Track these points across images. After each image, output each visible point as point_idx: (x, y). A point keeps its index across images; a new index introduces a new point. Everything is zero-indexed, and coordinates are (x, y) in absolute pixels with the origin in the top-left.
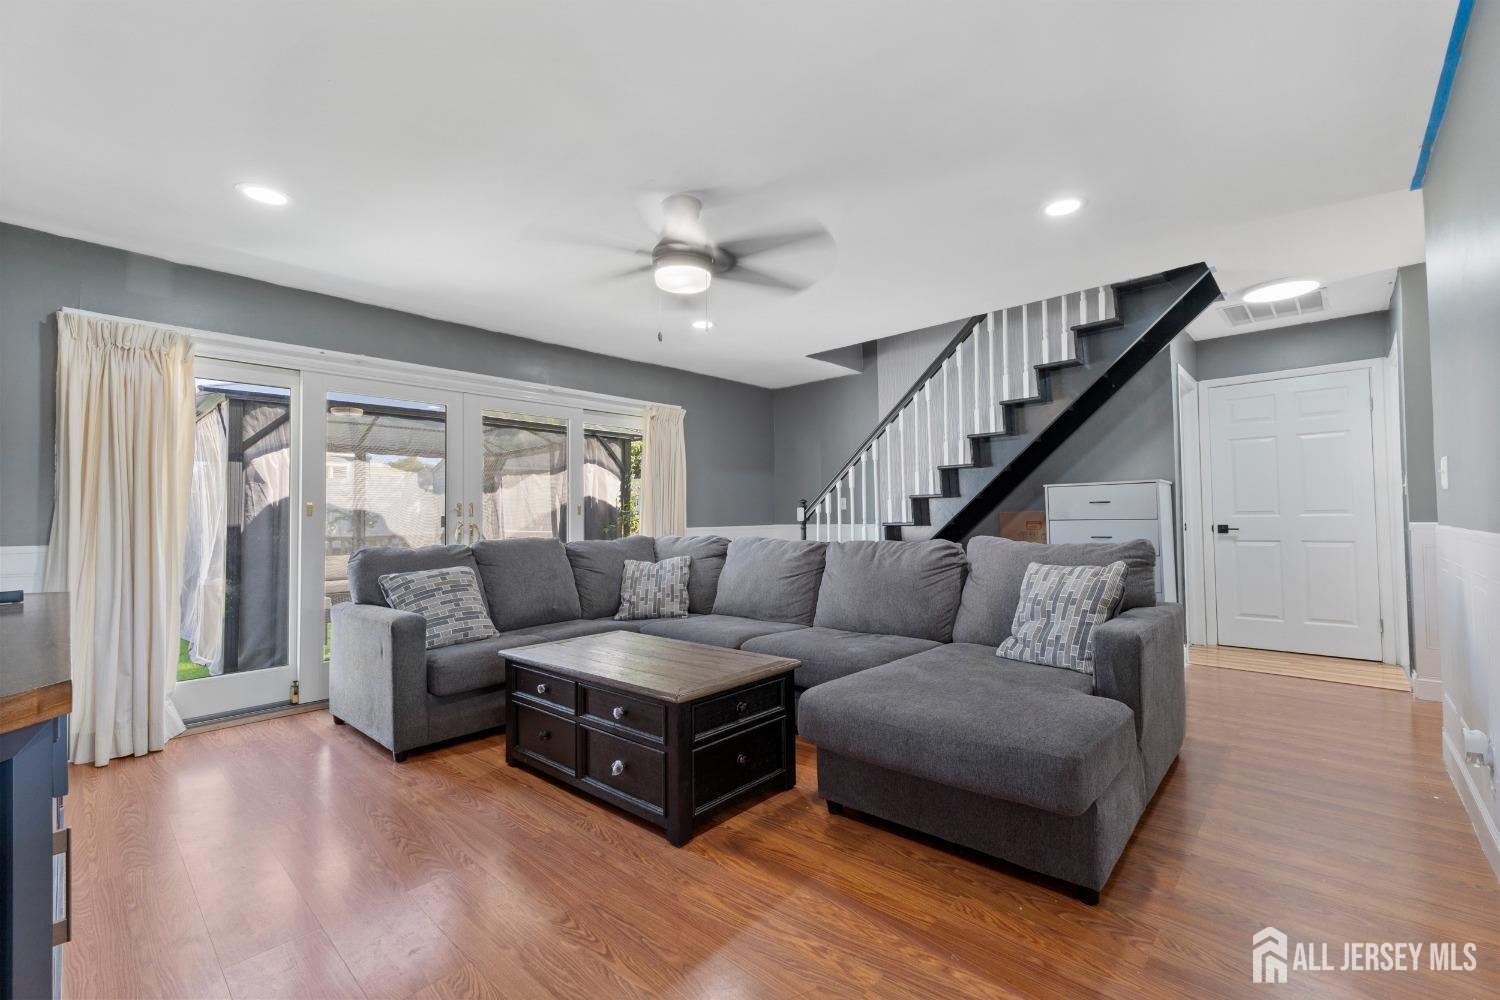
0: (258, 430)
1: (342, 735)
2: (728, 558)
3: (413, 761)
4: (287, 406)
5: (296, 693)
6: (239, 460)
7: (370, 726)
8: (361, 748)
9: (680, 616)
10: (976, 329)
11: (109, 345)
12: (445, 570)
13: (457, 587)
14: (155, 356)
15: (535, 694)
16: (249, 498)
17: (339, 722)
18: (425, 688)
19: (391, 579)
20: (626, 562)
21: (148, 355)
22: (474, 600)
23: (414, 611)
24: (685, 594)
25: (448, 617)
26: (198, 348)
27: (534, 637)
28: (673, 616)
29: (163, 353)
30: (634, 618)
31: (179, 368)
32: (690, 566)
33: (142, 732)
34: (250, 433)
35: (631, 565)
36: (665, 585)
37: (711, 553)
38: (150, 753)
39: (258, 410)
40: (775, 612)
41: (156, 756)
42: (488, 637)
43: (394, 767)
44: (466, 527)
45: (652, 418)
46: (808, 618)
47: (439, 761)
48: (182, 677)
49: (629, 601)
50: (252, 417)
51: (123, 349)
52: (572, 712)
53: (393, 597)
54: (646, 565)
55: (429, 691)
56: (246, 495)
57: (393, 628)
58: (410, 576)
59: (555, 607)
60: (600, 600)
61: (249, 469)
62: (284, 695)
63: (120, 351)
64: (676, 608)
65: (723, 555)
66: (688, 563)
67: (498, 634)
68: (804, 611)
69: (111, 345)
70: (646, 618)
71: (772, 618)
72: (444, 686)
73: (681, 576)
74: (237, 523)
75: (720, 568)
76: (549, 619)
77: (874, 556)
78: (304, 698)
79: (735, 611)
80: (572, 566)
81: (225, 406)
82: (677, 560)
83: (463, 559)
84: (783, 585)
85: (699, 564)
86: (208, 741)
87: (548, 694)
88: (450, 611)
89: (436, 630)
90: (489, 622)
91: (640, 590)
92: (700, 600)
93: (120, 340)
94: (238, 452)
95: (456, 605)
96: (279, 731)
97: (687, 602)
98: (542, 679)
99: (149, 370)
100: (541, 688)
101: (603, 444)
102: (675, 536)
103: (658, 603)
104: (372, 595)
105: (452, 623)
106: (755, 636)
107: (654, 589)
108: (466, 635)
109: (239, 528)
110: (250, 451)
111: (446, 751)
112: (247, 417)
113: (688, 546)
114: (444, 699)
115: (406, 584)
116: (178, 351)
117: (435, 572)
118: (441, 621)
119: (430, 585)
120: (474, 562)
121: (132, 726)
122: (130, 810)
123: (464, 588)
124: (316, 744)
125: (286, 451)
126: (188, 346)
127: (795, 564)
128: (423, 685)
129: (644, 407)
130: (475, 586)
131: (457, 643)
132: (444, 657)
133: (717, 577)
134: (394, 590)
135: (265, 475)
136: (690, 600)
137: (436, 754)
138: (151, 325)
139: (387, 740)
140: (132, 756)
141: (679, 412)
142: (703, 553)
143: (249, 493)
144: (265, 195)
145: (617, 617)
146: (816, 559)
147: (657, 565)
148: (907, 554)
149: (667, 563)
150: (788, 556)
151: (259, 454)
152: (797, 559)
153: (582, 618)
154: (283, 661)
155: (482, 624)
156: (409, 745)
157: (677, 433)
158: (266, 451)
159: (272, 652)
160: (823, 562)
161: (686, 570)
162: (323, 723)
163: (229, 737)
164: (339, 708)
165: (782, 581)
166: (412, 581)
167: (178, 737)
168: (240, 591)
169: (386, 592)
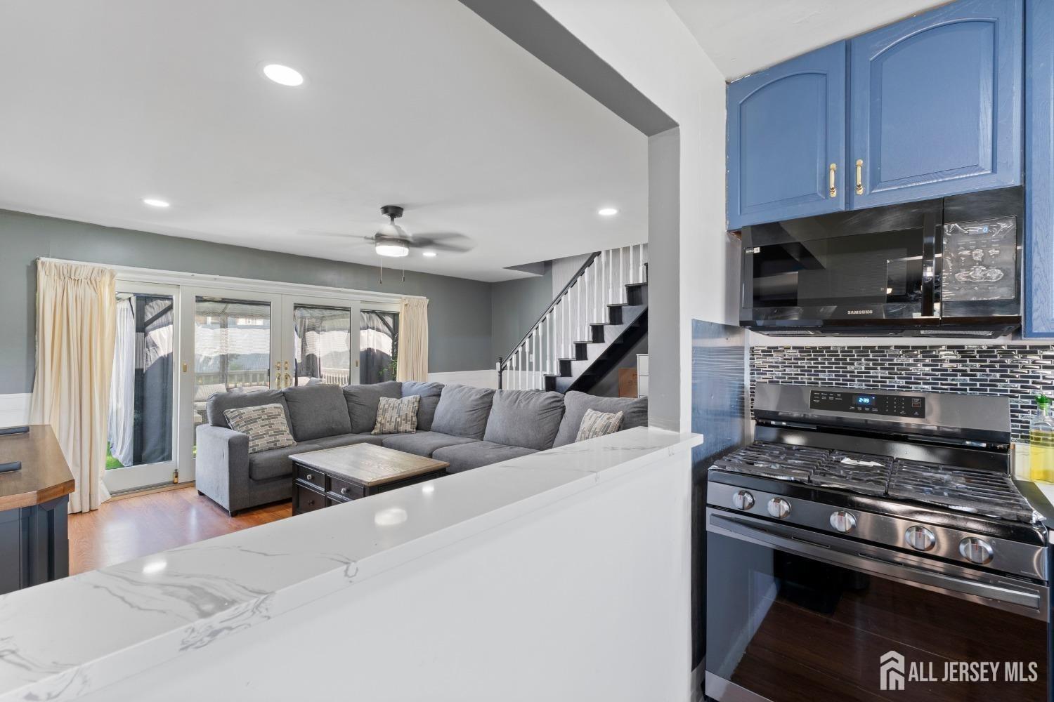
0: (154, 315)
1: (202, 502)
2: (441, 397)
3: (240, 516)
4: (172, 299)
5: (177, 477)
6: (142, 332)
7: (217, 497)
8: (212, 509)
9: (410, 432)
10: (596, 260)
11: (67, 278)
12: (264, 406)
13: (271, 417)
14: (93, 282)
15: (306, 479)
16: (149, 357)
17: (201, 494)
18: (248, 477)
19: (231, 412)
20: (381, 398)
21: (89, 283)
22: (282, 423)
23: (243, 432)
24: (415, 419)
25: (264, 434)
26: (119, 275)
27: (316, 446)
28: (406, 432)
29: (98, 281)
30: (383, 433)
31: (107, 289)
32: (419, 401)
33: (86, 499)
34: (149, 316)
35: (383, 400)
36: (403, 413)
37: (432, 393)
38: (91, 511)
39: (154, 302)
40: (463, 432)
41: (94, 512)
42: (289, 446)
43: (230, 520)
44: (283, 376)
45: (406, 305)
46: (480, 435)
47: (256, 517)
48: (108, 467)
49: (380, 423)
50: (150, 306)
51: (75, 280)
52: (323, 490)
53: (232, 423)
54: (393, 401)
55: (250, 477)
56: (147, 354)
57: (229, 442)
58: (242, 410)
59: (333, 427)
60: (363, 421)
61: (148, 337)
62: (170, 478)
63: (73, 282)
64: (408, 427)
65: (439, 395)
66: (418, 399)
67: (296, 443)
68: (478, 431)
69: (67, 277)
70: (390, 433)
71: (461, 435)
72: (258, 475)
73: (413, 408)
74: (141, 367)
75: (437, 403)
76: (329, 434)
77: (517, 400)
78: (181, 479)
79: (441, 430)
80: (347, 401)
81: (133, 299)
82: (411, 398)
83: (277, 398)
84: (469, 415)
85: (424, 401)
86: (123, 504)
87: (312, 480)
88: (265, 431)
89: (256, 442)
90: (291, 437)
91: (388, 415)
92: (423, 422)
93: (73, 275)
94: (142, 327)
95: (270, 427)
96: (166, 498)
97: (416, 423)
98: (310, 472)
99: (90, 291)
100: (309, 476)
101: (379, 317)
102: (414, 382)
103: (398, 424)
104: (220, 421)
105: (267, 438)
106: (442, 446)
107: (395, 416)
108: (275, 445)
109: (142, 370)
110: (149, 327)
111: (261, 511)
112: (147, 307)
113: (419, 389)
114: (258, 482)
115: (240, 415)
116: (107, 279)
117: (258, 407)
118: (260, 437)
119: (255, 415)
120: (284, 401)
121: (81, 495)
122: (82, 540)
123: (275, 417)
124: (187, 507)
125: (171, 326)
126: (112, 276)
127: (475, 403)
128: (246, 474)
129: (401, 298)
130: (283, 415)
131: (270, 449)
132: (259, 458)
133: (435, 408)
134: (233, 418)
135: (158, 343)
136: (418, 422)
137: (255, 513)
138: (90, 265)
139: (226, 505)
140: (81, 512)
141: (424, 301)
142: (427, 394)
143: (148, 354)
144: (157, 203)
145: (373, 432)
146: (486, 401)
147: (399, 401)
148: (534, 400)
149: (405, 399)
150: (473, 397)
151: (154, 328)
152: (477, 400)
153: (352, 433)
154: (169, 458)
155: (286, 438)
156: (239, 507)
157: (423, 313)
158: (159, 327)
159: (163, 451)
160: (491, 402)
161: (416, 404)
162: (192, 494)
163: (136, 502)
164: (201, 486)
165: (468, 413)
166: (244, 413)
167: (107, 502)
168: (142, 417)
169: (228, 419)
